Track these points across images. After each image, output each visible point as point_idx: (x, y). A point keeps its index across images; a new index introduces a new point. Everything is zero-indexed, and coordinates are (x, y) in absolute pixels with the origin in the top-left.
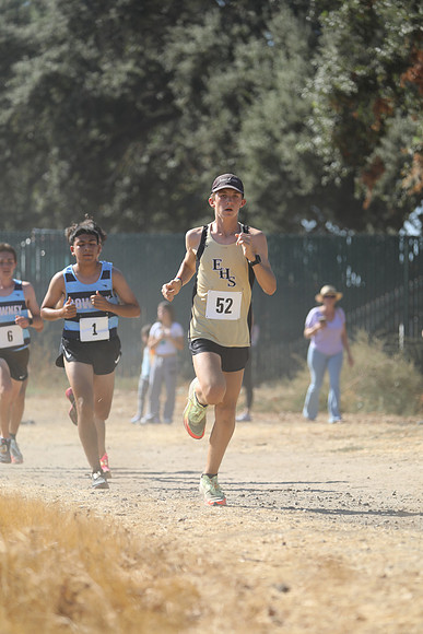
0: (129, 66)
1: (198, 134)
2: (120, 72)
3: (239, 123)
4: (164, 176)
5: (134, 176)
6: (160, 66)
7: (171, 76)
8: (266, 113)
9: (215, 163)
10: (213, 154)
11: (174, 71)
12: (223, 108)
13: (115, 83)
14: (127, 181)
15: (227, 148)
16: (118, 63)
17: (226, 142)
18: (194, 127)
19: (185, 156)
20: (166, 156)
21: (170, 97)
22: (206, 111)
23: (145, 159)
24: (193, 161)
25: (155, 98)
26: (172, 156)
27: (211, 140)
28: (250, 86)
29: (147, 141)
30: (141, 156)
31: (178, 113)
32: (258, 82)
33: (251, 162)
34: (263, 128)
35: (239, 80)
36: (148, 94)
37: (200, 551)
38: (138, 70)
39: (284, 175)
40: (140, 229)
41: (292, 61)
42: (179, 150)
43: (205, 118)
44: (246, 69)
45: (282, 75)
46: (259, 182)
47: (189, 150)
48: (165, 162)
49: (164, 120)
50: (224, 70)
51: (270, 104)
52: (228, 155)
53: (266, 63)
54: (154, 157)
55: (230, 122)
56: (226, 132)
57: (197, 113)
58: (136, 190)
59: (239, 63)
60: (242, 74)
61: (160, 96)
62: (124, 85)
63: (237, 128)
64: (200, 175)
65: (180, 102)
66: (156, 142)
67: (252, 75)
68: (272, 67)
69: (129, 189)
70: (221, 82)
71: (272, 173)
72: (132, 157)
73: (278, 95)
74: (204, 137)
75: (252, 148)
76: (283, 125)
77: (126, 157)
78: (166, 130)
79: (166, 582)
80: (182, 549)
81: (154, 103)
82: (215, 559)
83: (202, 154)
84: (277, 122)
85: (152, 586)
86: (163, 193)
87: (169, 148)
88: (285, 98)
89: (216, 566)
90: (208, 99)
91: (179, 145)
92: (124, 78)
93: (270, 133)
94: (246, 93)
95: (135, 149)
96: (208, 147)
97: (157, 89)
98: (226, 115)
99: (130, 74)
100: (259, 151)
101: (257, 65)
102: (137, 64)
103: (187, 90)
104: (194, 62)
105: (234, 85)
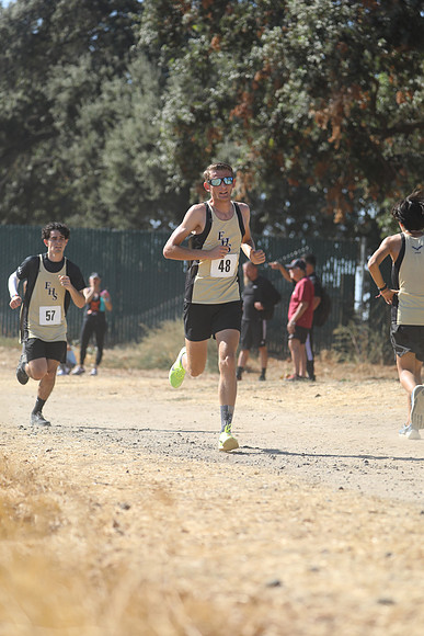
0: (19, 95)
1: (72, 149)
2: (12, 99)
3: (104, 142)
4: (43, 181)
5: (20, 180)
6: (43, 96)
7: (52, 104)
8: (125, 136)
9: (84, 173)
10: (83, 166)
11: (54, 100)
12: (91, 129)
13: (8, 107)
14: (15, 184)
15: (94, 161)
16: (11, 92)
17: (93, 156)
18: (68, 144)
19: (60, 166)
20: (45, 166)
21: (51, 120)
22: (78, 132)
23: (30, 168)
24: (67, 171)
25: (38, 119)
26: (51, 166)
27: (81, 155)
28: (113, 114)
29: (31, 153)
30: (27, 165)
31: (56, 133)
32: (119, 111)
33: (112, 173)
34: (122, 147)
35: (105, 109)
36: (33, 117)
37: (62, 475)
38: (26, 98)
39: (137, 184)
40: (24, 222)
41: (146, 96)
42: (56, 162)
43: (77, 138)
44: (111, 101)
45: (137, 106)
46: (118, 189)
47: (64, 162)
48: (45, 170)
49: (45, 137)
50: (93, 101)
51: (128, 129)
52: (94, 166)
53: (126, 97)
54: (36, 166)
55: (96, 141)
56: (94, 149)
57: (71, 133)
58: (21, 191)
59: (105, 96)
60: (107, 104)
61: (43, 119)
62: (15, 110)
63: (102, 146)
64: (72, 182)
65: (58, 124)
66: (39, 155)
67: (115, 106)
68: (130, 100)
69: (16, 191)
70: (90, 110)
71: (128, 182)
72: (19, 165)
73: (134, 122)
74: (76, 152)
75: (113, 162)
76: (138, 145)
77: (15, 165)
78: (46, 146)
79: (35, 498)
80: (48, 473)
81: (38, 125)
82: (73, 482)
83: (75, 166)
84: (133, 143)
85: (23, 502)
86: (42, 194)
87: (49, 159)
88: (140, 124)
89: (73, 488)
90: (79, 123)
91: (56, 157)
92: (15, 104)
93: (127, 151)
94: (109, 119)
95: (23, 159)
96: (79, 160)
97: (41, 113)
98: (94, 135)
99: (19, 101)
100: (119, 165)
101: (119, 99)
102: (25, 94)
103: (64, 115)
104: (70, 93)
105: (101, 112)
